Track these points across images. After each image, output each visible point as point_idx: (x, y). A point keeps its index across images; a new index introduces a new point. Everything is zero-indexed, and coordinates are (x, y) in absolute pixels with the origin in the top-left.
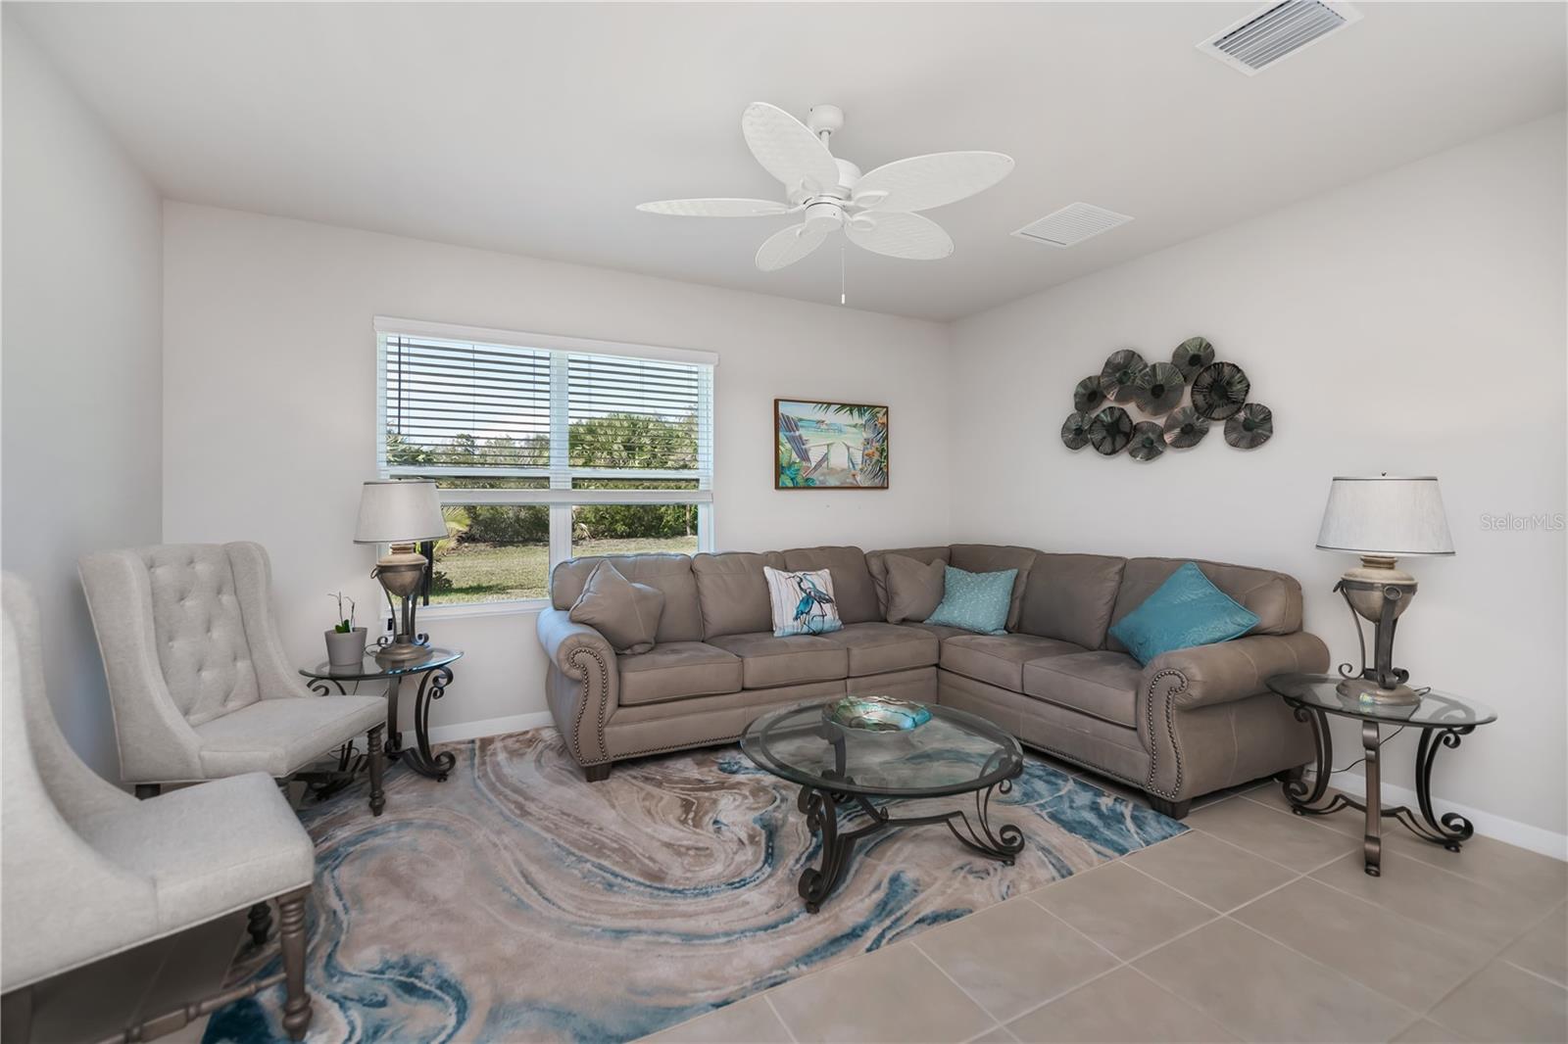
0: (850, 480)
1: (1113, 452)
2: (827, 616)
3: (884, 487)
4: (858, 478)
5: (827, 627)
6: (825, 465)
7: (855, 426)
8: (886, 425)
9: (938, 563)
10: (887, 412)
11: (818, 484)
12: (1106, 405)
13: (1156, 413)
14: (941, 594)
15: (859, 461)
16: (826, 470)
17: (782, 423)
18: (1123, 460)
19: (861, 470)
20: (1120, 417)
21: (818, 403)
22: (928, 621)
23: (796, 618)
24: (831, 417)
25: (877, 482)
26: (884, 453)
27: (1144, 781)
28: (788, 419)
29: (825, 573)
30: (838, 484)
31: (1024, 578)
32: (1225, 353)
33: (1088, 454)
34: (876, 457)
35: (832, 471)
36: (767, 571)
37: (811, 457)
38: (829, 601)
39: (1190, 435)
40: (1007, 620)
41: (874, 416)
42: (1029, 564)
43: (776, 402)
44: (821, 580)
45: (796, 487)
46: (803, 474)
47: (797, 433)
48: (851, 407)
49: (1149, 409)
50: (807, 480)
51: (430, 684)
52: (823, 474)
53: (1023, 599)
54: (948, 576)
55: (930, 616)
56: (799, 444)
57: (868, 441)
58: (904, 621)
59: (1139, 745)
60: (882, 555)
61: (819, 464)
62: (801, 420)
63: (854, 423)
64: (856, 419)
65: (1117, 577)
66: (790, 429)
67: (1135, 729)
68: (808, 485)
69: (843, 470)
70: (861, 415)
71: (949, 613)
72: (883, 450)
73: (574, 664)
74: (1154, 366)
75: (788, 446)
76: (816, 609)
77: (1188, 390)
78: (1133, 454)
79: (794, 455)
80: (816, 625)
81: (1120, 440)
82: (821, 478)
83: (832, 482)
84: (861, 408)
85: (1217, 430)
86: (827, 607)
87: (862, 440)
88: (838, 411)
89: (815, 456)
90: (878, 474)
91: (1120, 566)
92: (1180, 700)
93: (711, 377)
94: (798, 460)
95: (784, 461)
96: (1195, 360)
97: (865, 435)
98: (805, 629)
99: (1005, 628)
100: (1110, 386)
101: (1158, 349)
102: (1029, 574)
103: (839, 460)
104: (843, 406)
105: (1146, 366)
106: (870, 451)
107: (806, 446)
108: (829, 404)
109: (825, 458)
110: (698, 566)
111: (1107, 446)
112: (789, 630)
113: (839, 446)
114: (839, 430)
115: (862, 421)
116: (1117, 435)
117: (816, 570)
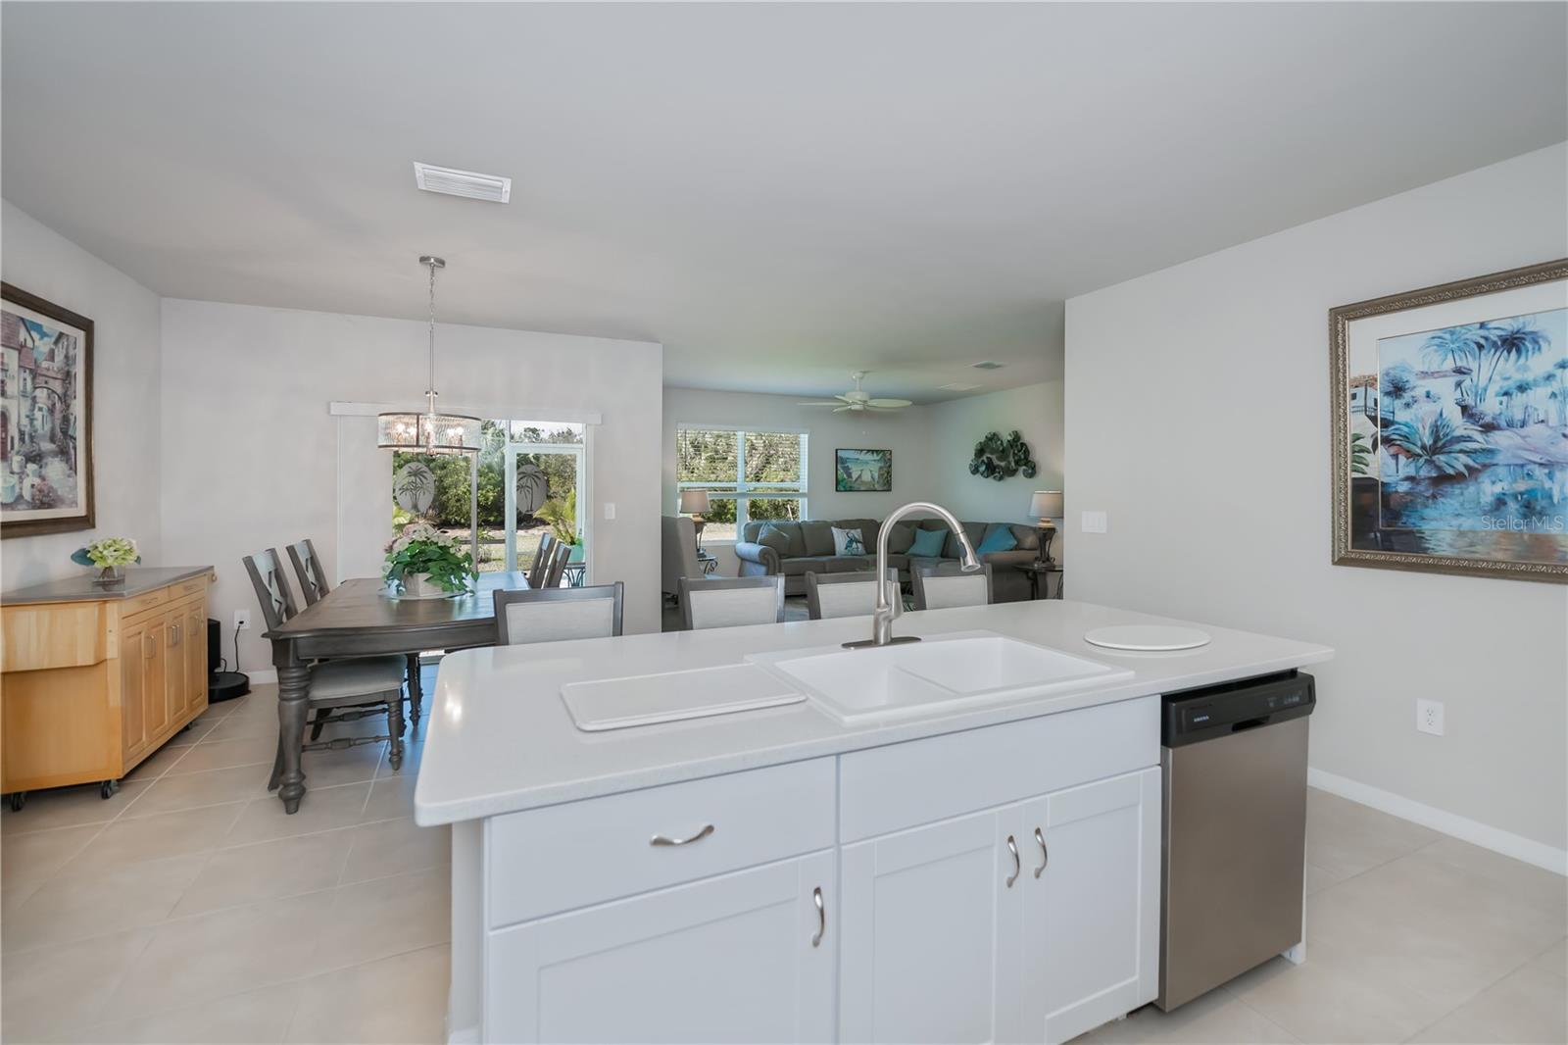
0: (872, 487)
1: (987, 477)
2: (859, 548)
3: (889, 490)
4: (876, 486)
5: (859, 553)
6: (860, 480)
7: (875, 461)
8: (890, 460)
9: (914, 527)
10: (891, 453)
11: (856, 489)
12: (986, 455)
13: (1001, 461)
14: (913, 541)
15: (877, 477)
17: (839, 460)
18: (991, 480)
19: (878, 482)
20: (990, 462)
21: (856, 450)
22: (905, 553)
23: (846, 549)
24: (863, 457)
25: (885, 488)
26: (889, 473)
28: (842, 458)
29: (859, 530)
30: (866, 489)
32: (1024, 439)
33: (980, 477)
34: (885, 475)
35: (863, 483)
36: (833, 528)
37: (853, 476)
38: (860, 542)
39: (1012, 473)
40: (943, 550)
41: (884, 455)
43: (837, 450)
44: (857, 533)
45: (846, 491)
46: (849, 485)
47: (847, 465)
48: (873, 451)
50: (851, 487)
51: (709, 566)
52: (859, 484)
54: (917, 533)
55: (908, 549)
56: (847, 470)
57: (881, 468)
58: (895, 553)
61: (857, 479)
62: (848, 458)
63: (874, 459)
64: (875, 457)
66: (842, 463)
68: (851, 490)
69: (869, 482)
70: (878, 455)
71: (917, 550)
73: (765, 558)
74: (1002, 441)
75: (842, 471)
76: (855, 545)
77: (1013, 451)
78: (995, 478)
79: (845, 475)
80: (855, 552)
81: (991, 472)
82: (858, 486)
83: (863, 489)
84: (878, 452)
85: (1021, 470)
86: (859, 545)
87: (877, 469)
88: (866, 453)
89: (855, 476)
90: (886, 483)
93: (807, 439)
94: (847, 478)
95: (840, 477)
96: (1015, 440)
97: (879, 465)
98: (850, 553)
99: (940, 555)
100: (987, 447)
101: (1004, 433)
103: (866, 477)
104: (869, 451)
105: (999, 441)
106: (882, 473)
107: (851, 471)
108: (862, 450)
109: (860, 476)
110: (802, 526)
111: (985, 474)
112: (843, 553)
113: (867, 470)
114: (867, 463)
115: (878, 458)
116: (991, 470)
117: (855, 529)
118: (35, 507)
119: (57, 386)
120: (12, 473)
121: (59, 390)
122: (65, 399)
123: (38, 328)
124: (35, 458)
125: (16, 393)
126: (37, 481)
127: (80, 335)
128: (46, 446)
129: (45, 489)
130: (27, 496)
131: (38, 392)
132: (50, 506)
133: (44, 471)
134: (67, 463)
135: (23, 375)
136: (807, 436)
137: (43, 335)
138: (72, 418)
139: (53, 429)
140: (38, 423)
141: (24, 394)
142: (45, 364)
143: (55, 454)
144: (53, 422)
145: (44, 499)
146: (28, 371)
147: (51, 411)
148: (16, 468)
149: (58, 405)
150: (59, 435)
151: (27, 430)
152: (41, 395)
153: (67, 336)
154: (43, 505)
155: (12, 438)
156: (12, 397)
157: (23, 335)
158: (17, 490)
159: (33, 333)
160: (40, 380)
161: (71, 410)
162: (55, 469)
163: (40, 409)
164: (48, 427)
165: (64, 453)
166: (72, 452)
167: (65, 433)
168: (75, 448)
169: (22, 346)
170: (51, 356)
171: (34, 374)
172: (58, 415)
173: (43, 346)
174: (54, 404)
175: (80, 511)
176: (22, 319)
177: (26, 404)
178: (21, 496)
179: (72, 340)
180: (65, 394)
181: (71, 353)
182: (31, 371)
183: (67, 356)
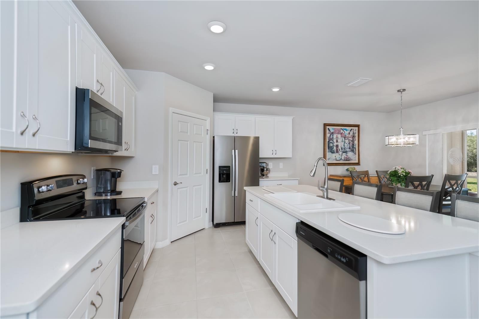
118: (345, 161)
119: (351, 139)
120: (340, 155)
122: (353, 141)
124: (346, 152)
125: (340, 141)
126: (345, 156)
127: (357, 128)
128: (348, 150)
129: (348, 158)
131: (346, 141)
132: (348, 161)
133: (347, 154)
134: (353, 152)
135: (342, 138)
137: (347, 130)
138: (355, 144)
140: (346, 146)
141: (342, 141)
142: (348, 135)
143: (350, 151)
144: (350, 145)
147: (349, 143)
148: (340, 154)
149: (351, 142)
150: (351, 148)
151: (343, 147)
152: (347, 141)
153: (353, 129)
154: (347, 160)
155: (339, 149)
156: (339, 142)
157: (342, 131)
158: (341, 158)
159: (344, 130)
160: (346, 138)
161: (355, 143)
162: (350, 154)
163: (346, 143)
164: (348, 147)
165: (353, 151)
166: (355, 151)
167: (353, 147)
168: (356, 150)
169: (341, 133)
170: (349, 134)
171: (345, 138)
172: (351, 144)
173: (347, 132)
174: (350, 142)
175: (357, 162)
176: (341, 129)
177: (343, 143)
178: (342, 159)
179: (355, 130)
180: (353, 140)
181: (355, 132)
182: (344, 137)
183: (353, 133)
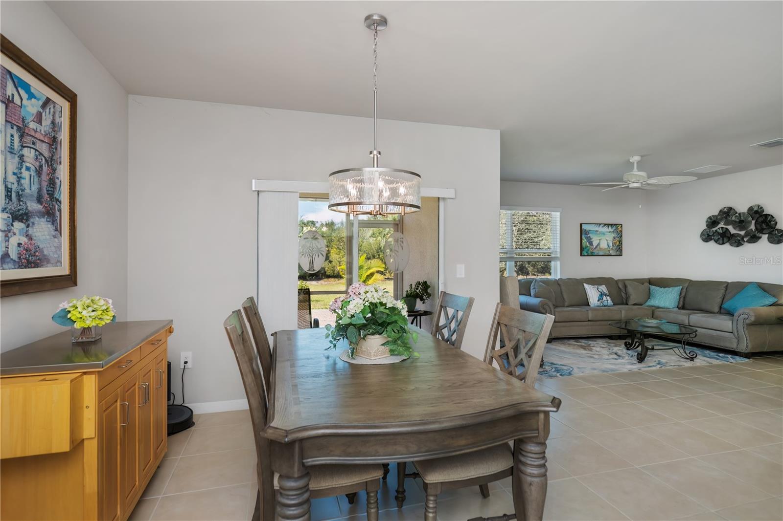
0: (608, 253)
1: (723, 243)
2: (608, 301)
3: (621, 255)
4: (611, 252)
5: (609, 304)
6: (598, 247)
7: (610, 232)
8: (621, 231)
9: (647, 284)
10: (622, 226)
11: (596, 254)
12: (720, 226)
13: (740, 230)
14: (649, 296)
15: (611, 245)
16: (599, 249)
17: (583, 232)
18: (727, 246)
19: (612, 249)
20: (726, 231)
21: (596, 224)
22: (644, 305)
23: (598, 301)
24: (602, 229)
25: (617, 253)
26: (620, 242)
27: (735, 348)
28: (585, 231)
29: (604, 286)
30: (603, 254)
31: (685, 290)
32: (768, 210)
33: (712, 244)
34: (618, 243)
35: (601, 249)
36: (585, 284)
37: (594, 244)
38: (608, 296)
39: (754, 239)
41: (617, 228)
42: (686, 285)
43: (581, 225)
44: (603, 288)
45: (588, 255)
46: (591, 250)
47: (589, 236)
48: (608, 225)
49: (738, 228)
50: (592, 253)
52: (598, 251)
53: (685, 297)
54: (651, 289)
55: (646, 302)
56: (589, 239)
57: (614, 238)
59: (734, 337)
60: (624, 282)
61: (596, 247)
62: (590, 231)
63: (609, 231)
64: (610, 229)
65: (725, 289)
66: (586, 234)
67: (732, 333)
68: (592, 255)
69: (605, 249)
70: (612, 228)
71: (653, 302)
72: (620, 241)
73: (543, 308)
74: (740, 214)
75: (585, 240)
76: (604, 298)
77: (753, 222)
78: (731, 245)
79: (588, 244)
80: (605, 303)
81: (725, 240)
82: (597, 252)
83: (601, 253)
84: (612, 225)
85: (765, 237)
86: (608, 298)
87: (611, 238)
88: (603, 226)
89: (595, 244)
90: (619, 250)
91: (726, 285)
92: (747, 322)
93: (559, 217)
94: (589, 245)
95: (584, 246)
96: (756, 212)
97: (613, 235)
98: (602, 305)
99: (677, 307)
100: (721, 220)
101: (742, 207)
102: (687, 289)
103: (604, 245)
104: (605, 225)
105: (737, 213)
106: (615, 242)
107: (592, 240)
108: (600, 224)
109: (599, 244)
110: (560, 283)
111: (720, 242)
112: (596, 304)
113: (604, 240)
114: (604, 234)
115: (612, 230)
116: (724, 238)
117: (601, 285)
118: (21, 266)
119: (44, 148)
121: (46, 154)
122: (52, 162)
123: (27, 87)
126: (24, 240)
127: (66, 105)
128: (33, 206)
129: (32, 248)
130: (14, 255)
131: (25, 151)
132: (36, 265)
133: (30, 231)
134: (53, 224)
135: (10, 131)
136: (558, 214)
137: (31, 96)
138: (57, 181)
139: (40, 190)
140: (25, 182)
141: (11, 150)
142: (32, 125)
143: (42, 215)
144: (40, 183)
145: (31, 258)
146: (15, 128)
147: (39, 172)
149: (45, 168)
150: (46, 196)
151: (14, 187)
152: (29, 154)
153: (54, 103)
157: (10, 89)
159: (19, 89)
160: (28, 139)
161: (57, 175)
162: (41, 229)
163: (28, 169)
164: (35, 188)
165: (50, 214)
166: (58, 213)
167: (51, 195)
168: (60, 210)
169: (9, 101)
170: (39, 119)
171: (23, 132)
172: (45, 177)
173: (31, 107)
174: (41, 166)
175: (64, 270)
176: (10, 73)
177: (13, 162)
178: (6, 255)
179: (58, 108)
180: (51, 159)
181: (57, 120)
182: (19, 129)
183: (53, 123)
